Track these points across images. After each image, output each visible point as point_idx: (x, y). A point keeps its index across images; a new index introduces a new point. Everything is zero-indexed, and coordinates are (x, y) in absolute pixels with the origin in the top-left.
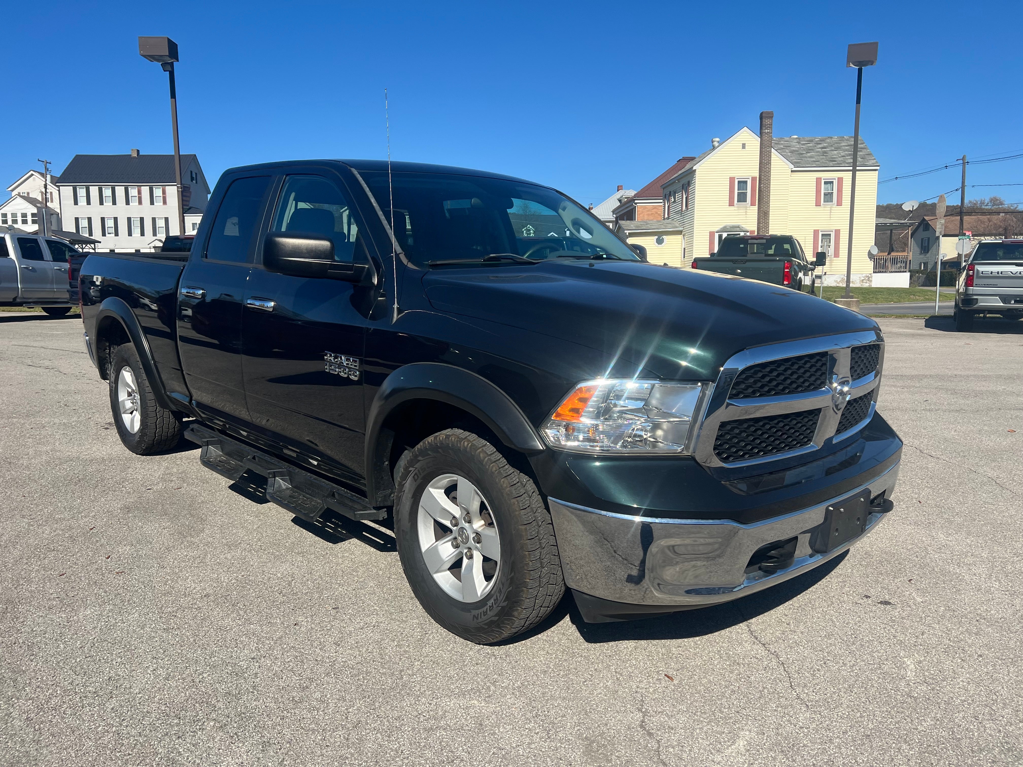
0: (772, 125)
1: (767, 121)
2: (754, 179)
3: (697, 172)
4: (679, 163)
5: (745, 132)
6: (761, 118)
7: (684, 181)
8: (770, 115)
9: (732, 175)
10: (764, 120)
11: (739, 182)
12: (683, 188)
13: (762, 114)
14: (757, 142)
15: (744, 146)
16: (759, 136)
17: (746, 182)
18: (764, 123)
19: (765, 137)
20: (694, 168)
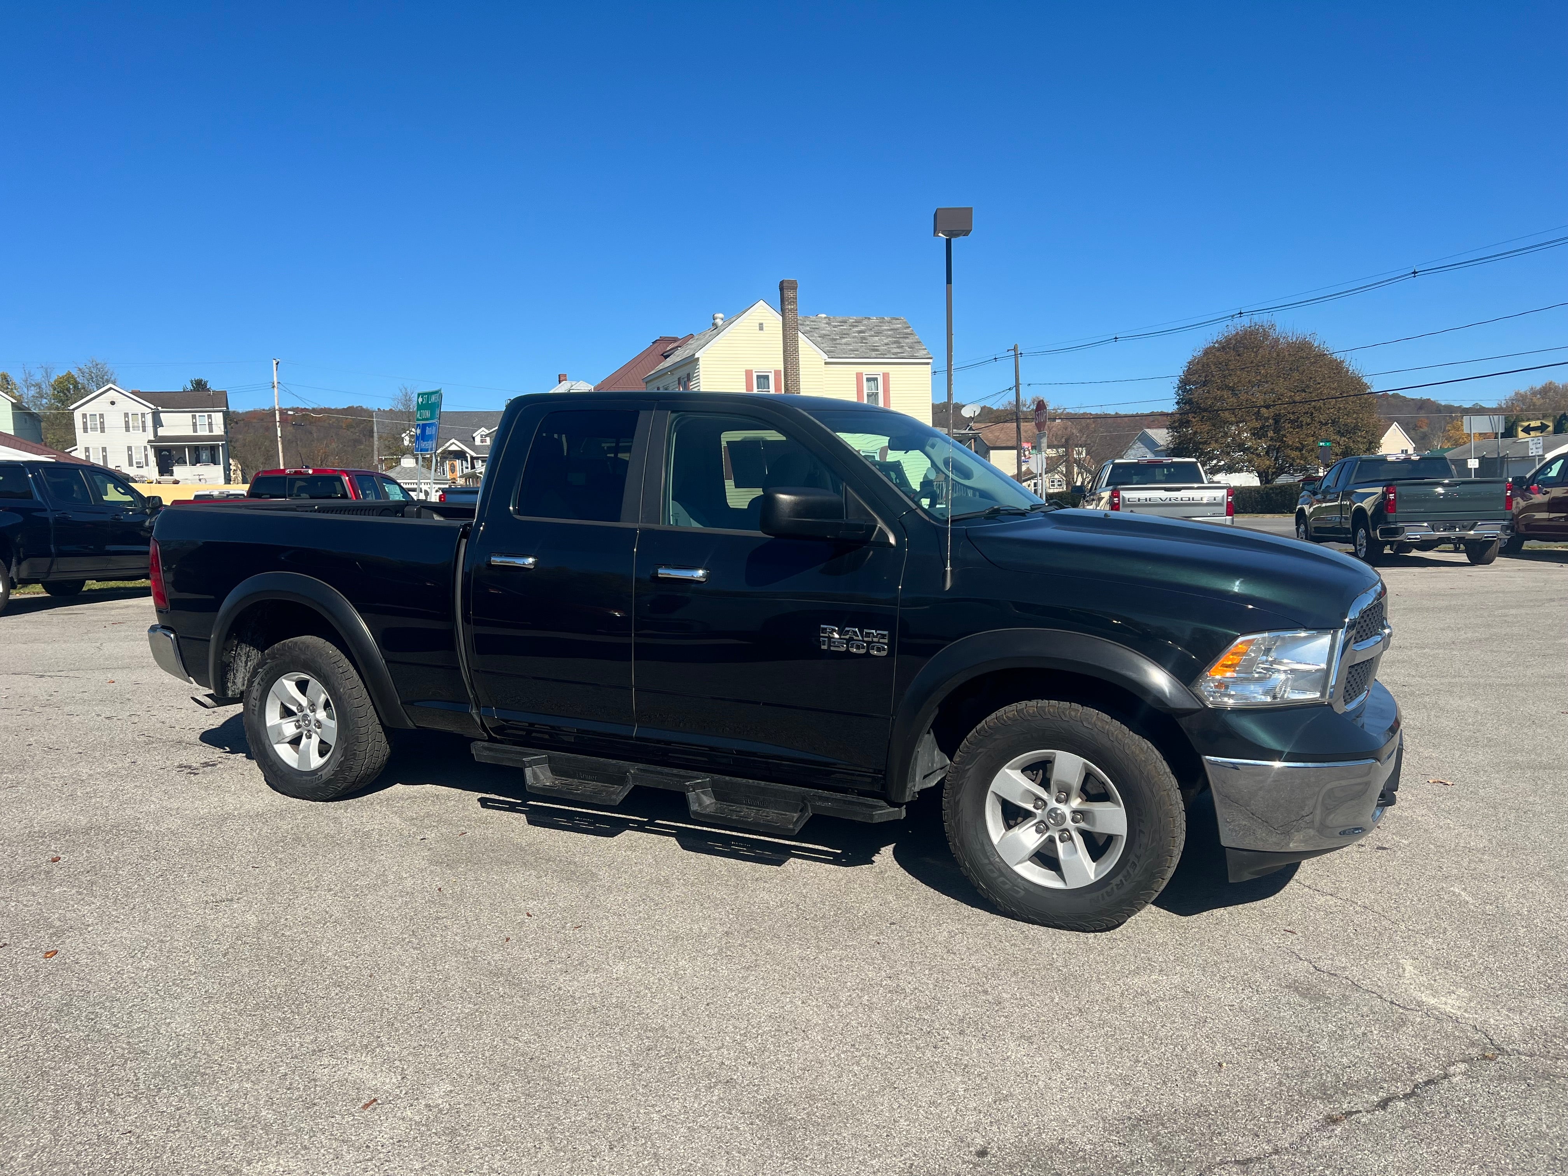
0: (796, 298)
1: (789, 294)
2: (777, 373)
3: (701, 362)
4: (656, 345)
5: (761, 308)
6: (782, 289)
7: (682, 373)
8: (793, 286)
9: (749, 367)
10: (785, 291)
11: (758, 377)
12: (679, 384)
13: (782, 283)
14: (778, 322)
15: (761, 326)
16: (781, 313)
17: (767, 377)
18: (786, 295)
19: (790, 316)
20: (696, 356)
